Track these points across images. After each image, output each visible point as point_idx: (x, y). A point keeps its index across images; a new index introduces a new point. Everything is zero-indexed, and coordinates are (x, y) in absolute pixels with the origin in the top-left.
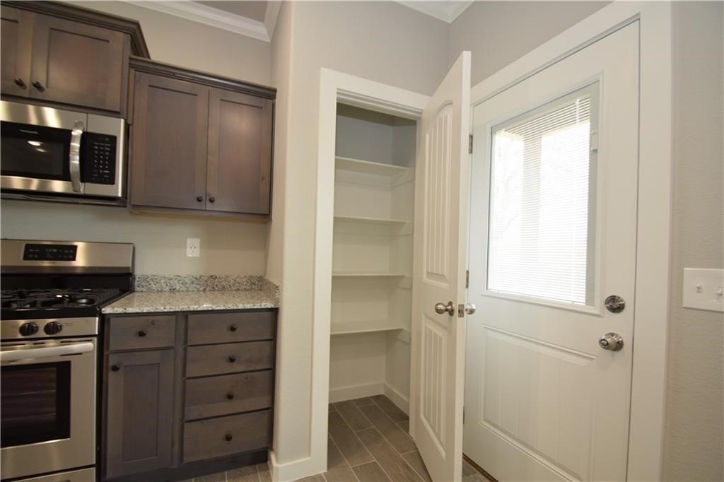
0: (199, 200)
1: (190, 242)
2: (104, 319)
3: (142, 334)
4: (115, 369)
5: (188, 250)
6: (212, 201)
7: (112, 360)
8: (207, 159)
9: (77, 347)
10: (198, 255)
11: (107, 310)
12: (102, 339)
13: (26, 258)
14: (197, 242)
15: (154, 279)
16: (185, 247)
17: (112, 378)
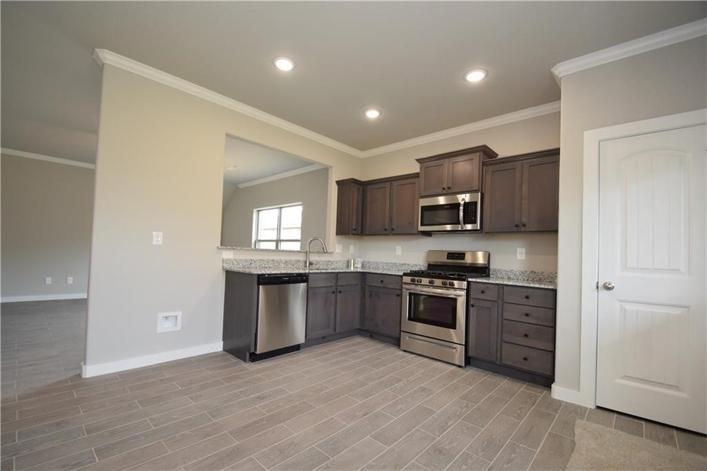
0: (517, 226)
1: (519, 250)
2: (469, 283)
3: (483, 292)
4: (473, 306)
5: (518, 255)
6: (524, 226)
7: (472, 302)
8: (521, 203)
9: (458, 292)
10: (524, 258)
11: (470, 280)
12: (468, 290)
13: (447, 259)
14: (523, 250)
15: (500, 271)
16: (517, 254)
17: (471, 309)
